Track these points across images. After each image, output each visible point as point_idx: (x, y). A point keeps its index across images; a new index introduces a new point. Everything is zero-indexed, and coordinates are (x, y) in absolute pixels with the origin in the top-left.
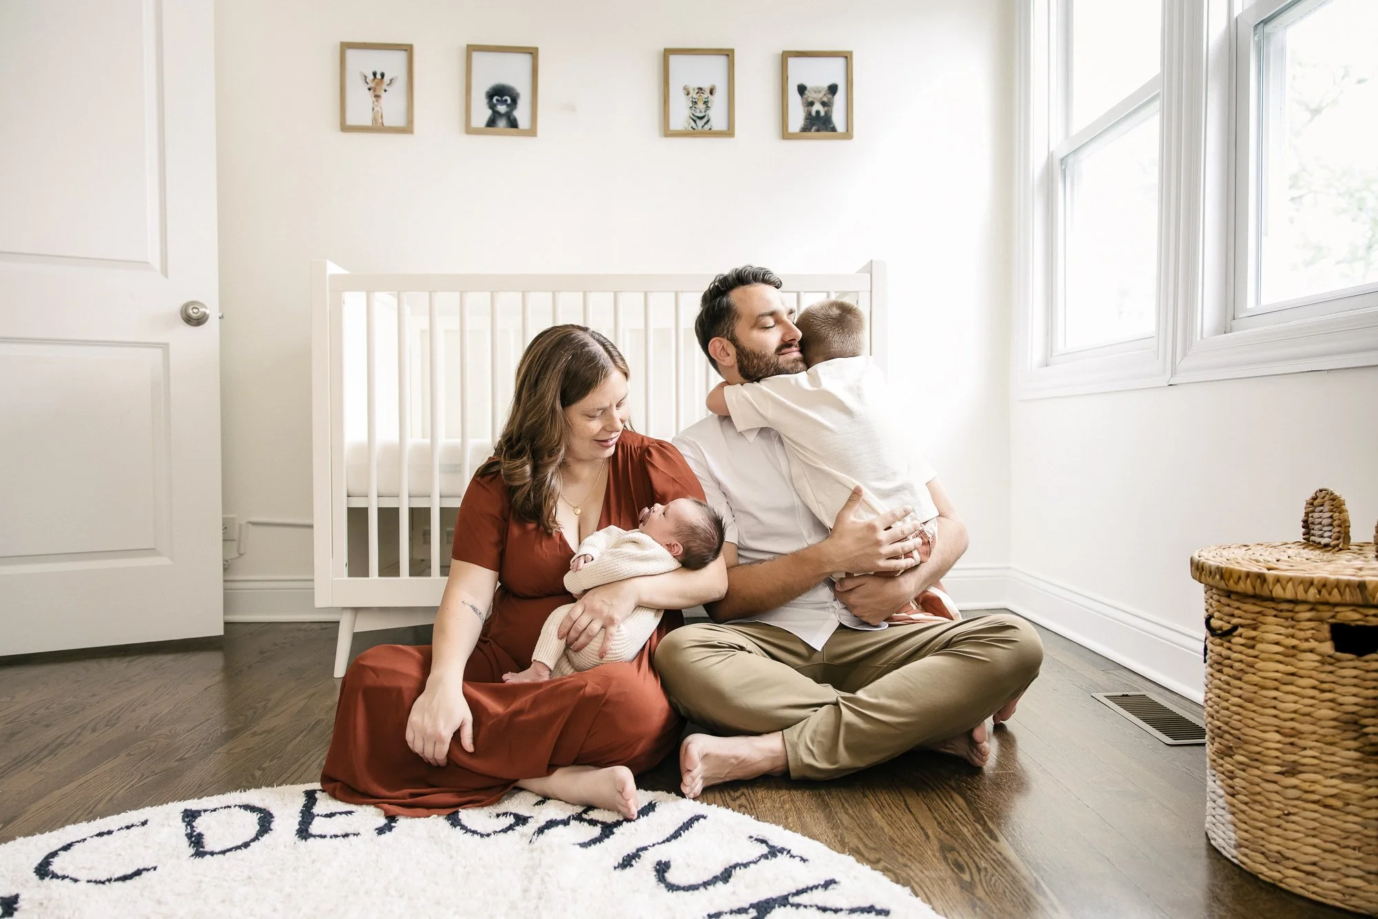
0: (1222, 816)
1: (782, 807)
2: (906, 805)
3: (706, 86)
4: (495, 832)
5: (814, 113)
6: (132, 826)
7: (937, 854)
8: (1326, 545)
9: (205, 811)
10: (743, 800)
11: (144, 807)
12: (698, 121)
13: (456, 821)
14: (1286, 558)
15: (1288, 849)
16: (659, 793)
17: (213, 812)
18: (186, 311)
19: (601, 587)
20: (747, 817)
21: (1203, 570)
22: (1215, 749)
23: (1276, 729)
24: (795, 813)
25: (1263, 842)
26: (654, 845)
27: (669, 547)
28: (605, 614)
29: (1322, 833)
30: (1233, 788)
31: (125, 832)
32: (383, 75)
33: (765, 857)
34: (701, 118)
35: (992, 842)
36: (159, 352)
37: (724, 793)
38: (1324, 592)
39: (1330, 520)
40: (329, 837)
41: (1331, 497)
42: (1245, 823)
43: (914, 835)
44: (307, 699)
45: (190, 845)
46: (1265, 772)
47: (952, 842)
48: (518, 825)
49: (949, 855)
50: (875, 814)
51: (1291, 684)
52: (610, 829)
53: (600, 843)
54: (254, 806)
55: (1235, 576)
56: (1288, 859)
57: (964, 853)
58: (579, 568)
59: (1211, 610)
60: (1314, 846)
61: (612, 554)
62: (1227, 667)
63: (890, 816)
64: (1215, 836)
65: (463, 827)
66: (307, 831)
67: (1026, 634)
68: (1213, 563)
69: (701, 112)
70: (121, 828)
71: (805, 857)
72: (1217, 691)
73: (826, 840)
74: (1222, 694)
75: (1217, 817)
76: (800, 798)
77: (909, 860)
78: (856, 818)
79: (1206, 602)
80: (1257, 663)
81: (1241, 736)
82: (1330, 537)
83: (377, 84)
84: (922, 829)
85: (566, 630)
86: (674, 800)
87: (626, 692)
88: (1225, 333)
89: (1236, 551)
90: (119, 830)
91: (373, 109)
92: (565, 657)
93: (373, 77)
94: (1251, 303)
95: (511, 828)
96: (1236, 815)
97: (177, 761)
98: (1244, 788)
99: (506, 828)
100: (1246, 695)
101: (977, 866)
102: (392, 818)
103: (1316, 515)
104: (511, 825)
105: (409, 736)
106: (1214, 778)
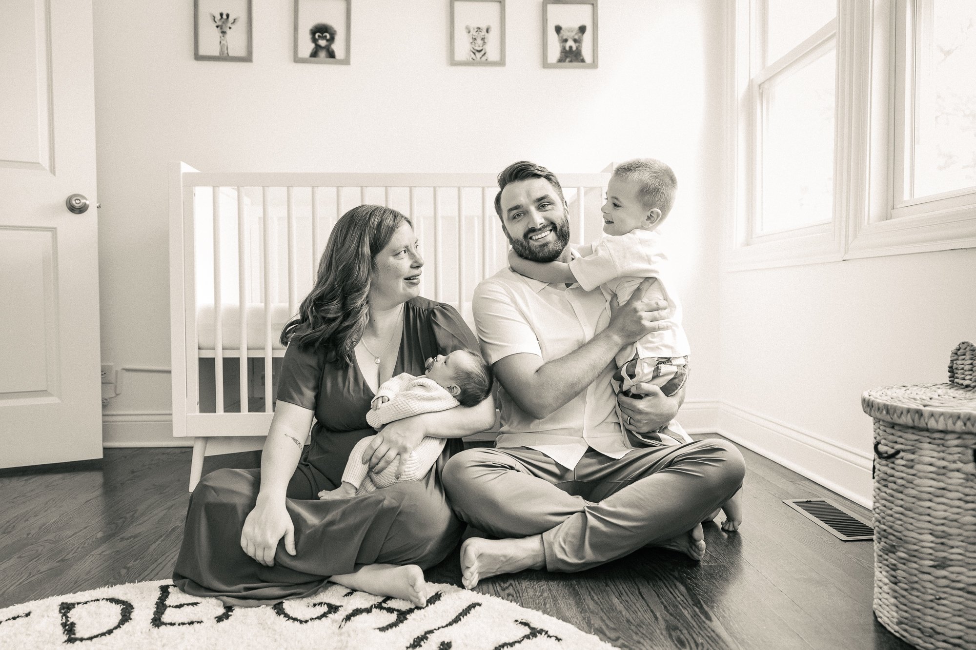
0: (887, 599)
1: (541, 595)
2: (640, 593)
3: (484, 27)
4: (312, 619)
5: (567, 48)
6: (18, 617)
7: (664, 633)
8: (967, 386)
9: (78, 603)
10: (511, 590)
11: (29, 601)
12: (477, 54)
13: (280, 610)
14: (937, 397)
15: (939, 626)
16: (444, 585)
17: (84, 605)
18: (70, 202)
19: (396, 422)
20: (514, 604)
21: (873, 406)
22: (881, 547)
23: (931, 531)
24: (552, 600)
25: (920, 621)
26: (439, 628)
27: (450, 389)
28: (400, 444)
29: (965, 613)
30: (895, 577)
31: (11, 622)
32: (228, 16)
33: (527, 637)
34: (479, 51)
35: (707, 622)
36: (49, 234)
37: (495, 584)
38: (969, 424)
39: (971, 366)
40: (177, 625)
41: (972, 348)
42: (905, 605)
43: (645, 616)
44: (167, 510)
45: (64, 633)
46: (921, 566)
47: (675, 622)
48: (330, 613)
49: (673, 633)
50: (616, 601)
51: (942, 496)
52: (404, 615)
53: (396, 627)
54: (119, 600)
55: (899, 412)
56: (939, 633)
57: (685, 632)
58: (378, 407)
59: (878, 438)
60: (960, 624)
61: (404, 396)
62: (891, 482)
63: (627, 601)
64: (881, 615)
65: (287, 616)
66: (160, 619)
67: (733, 454)
68: (880, 401)
69: (479, 46)
70: (9, 619)
71: (559, 637)
72: (884, 502)
73: (576, 622)
74: (887, 504)
75: (883, 600)
76: (556, 588)
77: (642, 637)
78: (600, 604)
79: (875, 431)
80: (915, 479)
81: (902, 537)
82: (970, 380)
83: (223, 23)
84: (652, 611)
85: (369, 457)
86: (455, 591)
87: (415, 505)
88: (886, 220)
89: (897, 391)
90: (7, 620)
91: (220, 42)
92: (368, 478)
93: (220, 17)
94: (906, 197)
95: (324, 615)
96: (898, 599)
97: (59, 562)
98: (904, 578)
99: (321, 616)
100: (907, 505)
101: (695, 642)
102: (229, 608)
103: (959, 362)
104: (325, 613)
105: (243, 543)
106: (880, 570)
